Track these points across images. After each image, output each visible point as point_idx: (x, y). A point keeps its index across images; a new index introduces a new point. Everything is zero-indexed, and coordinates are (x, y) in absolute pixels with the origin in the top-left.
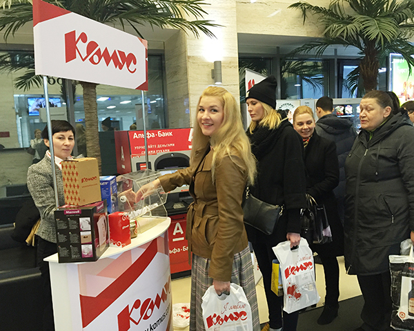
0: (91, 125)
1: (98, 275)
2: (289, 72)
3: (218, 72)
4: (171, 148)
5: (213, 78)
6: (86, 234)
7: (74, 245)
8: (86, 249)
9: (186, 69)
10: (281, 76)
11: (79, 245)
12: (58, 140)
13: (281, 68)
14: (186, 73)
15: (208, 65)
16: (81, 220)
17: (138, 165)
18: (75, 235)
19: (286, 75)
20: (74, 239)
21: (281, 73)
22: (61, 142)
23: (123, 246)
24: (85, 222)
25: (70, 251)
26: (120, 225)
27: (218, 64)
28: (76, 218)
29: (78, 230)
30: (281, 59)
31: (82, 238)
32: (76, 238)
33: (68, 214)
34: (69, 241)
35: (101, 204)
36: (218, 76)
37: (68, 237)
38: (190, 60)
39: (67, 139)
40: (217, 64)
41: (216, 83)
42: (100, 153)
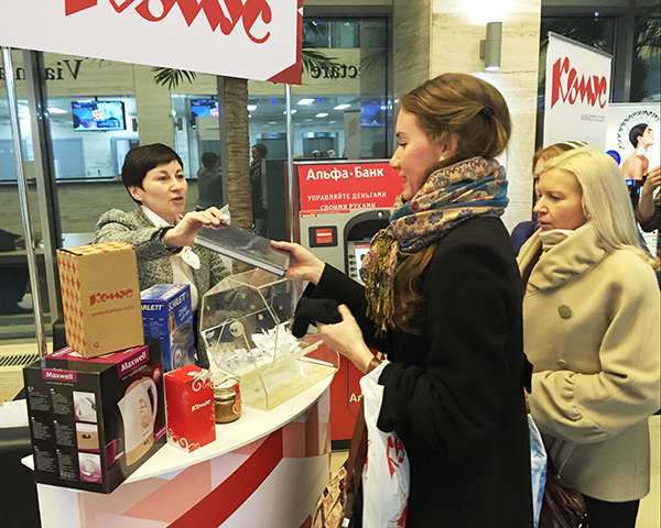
0: (236, 152)
1: (126, 514)
2: (653, 45)
3: (494, 45)
4: (379, 202)
5: (482, 58)
6: (87, 429)
7: (65, 450)
8: (90, 463)
9: (428, 41)
10: (635, 53)
11: (73, 452)
12: (158, 183)
13: (636, 37)
14: (427, 50)
15: (473, 30)
16: (77, 396)
17: (313, 231)
18: (65, 427)
19: (645, 52)
20: (62, 438)
21: (635, 48)
22: (165, 186)
23: (191, 450)
24: (84, 402)
25: (56, 462)
26: (185, 403)
27: (495, 28)
28: (67, 391)
29: (71, 419)
30: (637, 17)
31: (79, 438)
32: (68, 435)
33: (50, 379)
34: (54, 437)
35: (140, 354)
36: (494, 53)
37: (52, 430)
38: (437, 23)
39: (173, 177)
40: (493, 30)
41: (489, 69)
42: (250, 204)
